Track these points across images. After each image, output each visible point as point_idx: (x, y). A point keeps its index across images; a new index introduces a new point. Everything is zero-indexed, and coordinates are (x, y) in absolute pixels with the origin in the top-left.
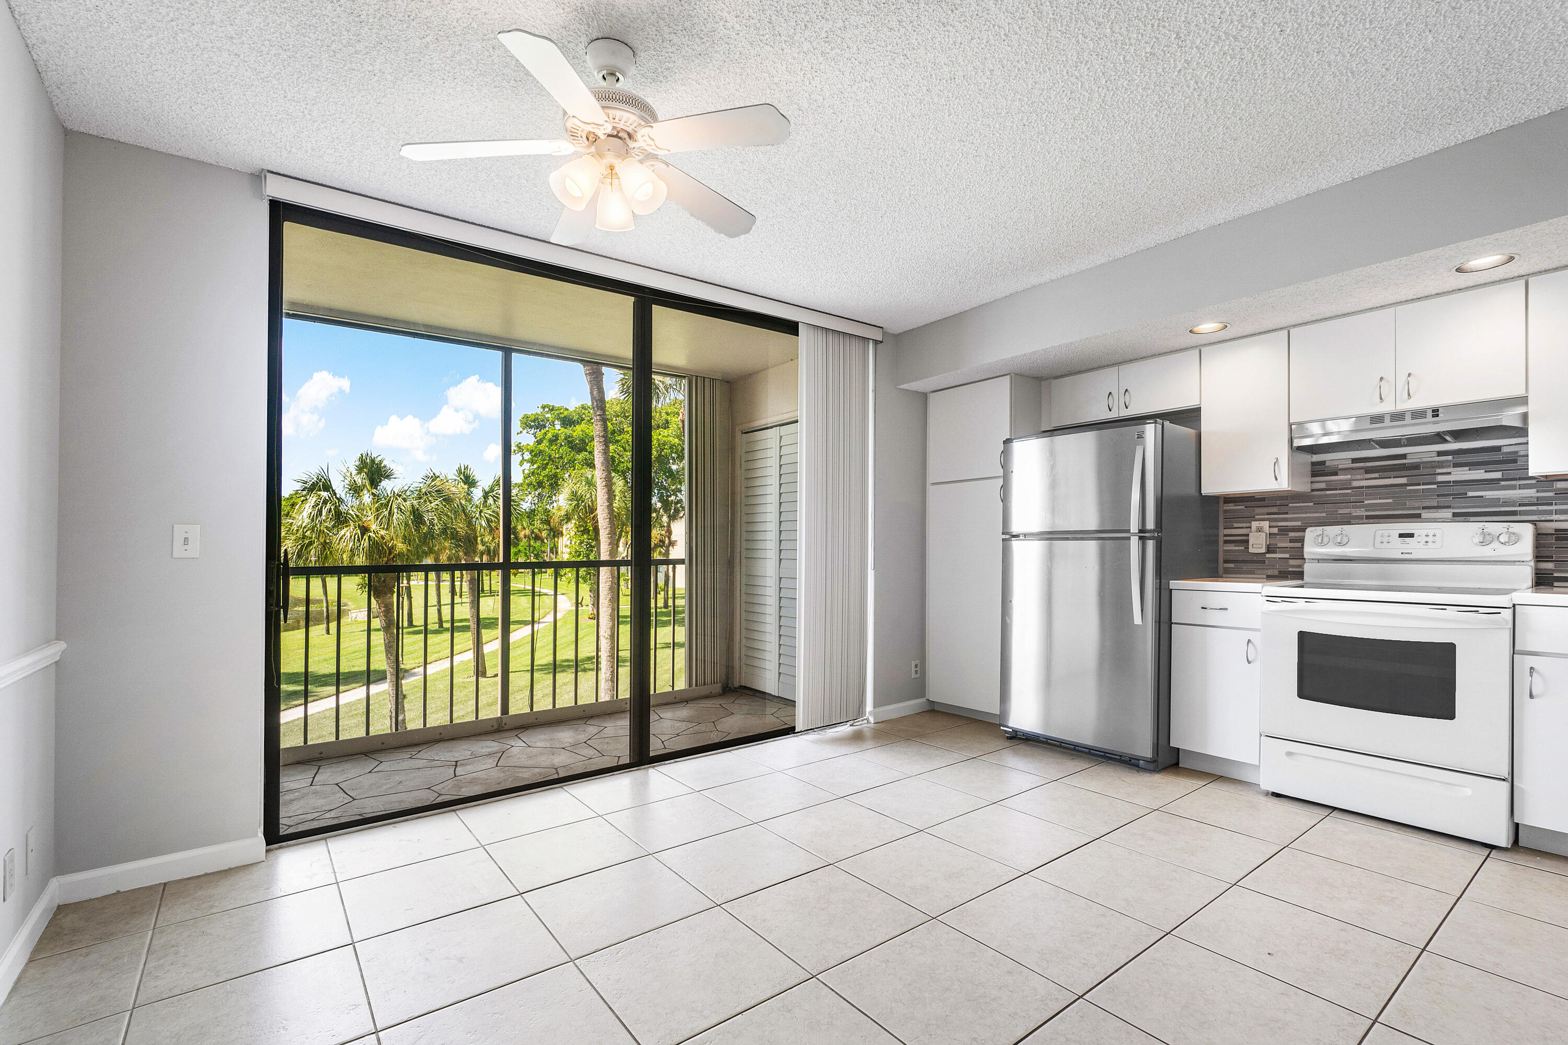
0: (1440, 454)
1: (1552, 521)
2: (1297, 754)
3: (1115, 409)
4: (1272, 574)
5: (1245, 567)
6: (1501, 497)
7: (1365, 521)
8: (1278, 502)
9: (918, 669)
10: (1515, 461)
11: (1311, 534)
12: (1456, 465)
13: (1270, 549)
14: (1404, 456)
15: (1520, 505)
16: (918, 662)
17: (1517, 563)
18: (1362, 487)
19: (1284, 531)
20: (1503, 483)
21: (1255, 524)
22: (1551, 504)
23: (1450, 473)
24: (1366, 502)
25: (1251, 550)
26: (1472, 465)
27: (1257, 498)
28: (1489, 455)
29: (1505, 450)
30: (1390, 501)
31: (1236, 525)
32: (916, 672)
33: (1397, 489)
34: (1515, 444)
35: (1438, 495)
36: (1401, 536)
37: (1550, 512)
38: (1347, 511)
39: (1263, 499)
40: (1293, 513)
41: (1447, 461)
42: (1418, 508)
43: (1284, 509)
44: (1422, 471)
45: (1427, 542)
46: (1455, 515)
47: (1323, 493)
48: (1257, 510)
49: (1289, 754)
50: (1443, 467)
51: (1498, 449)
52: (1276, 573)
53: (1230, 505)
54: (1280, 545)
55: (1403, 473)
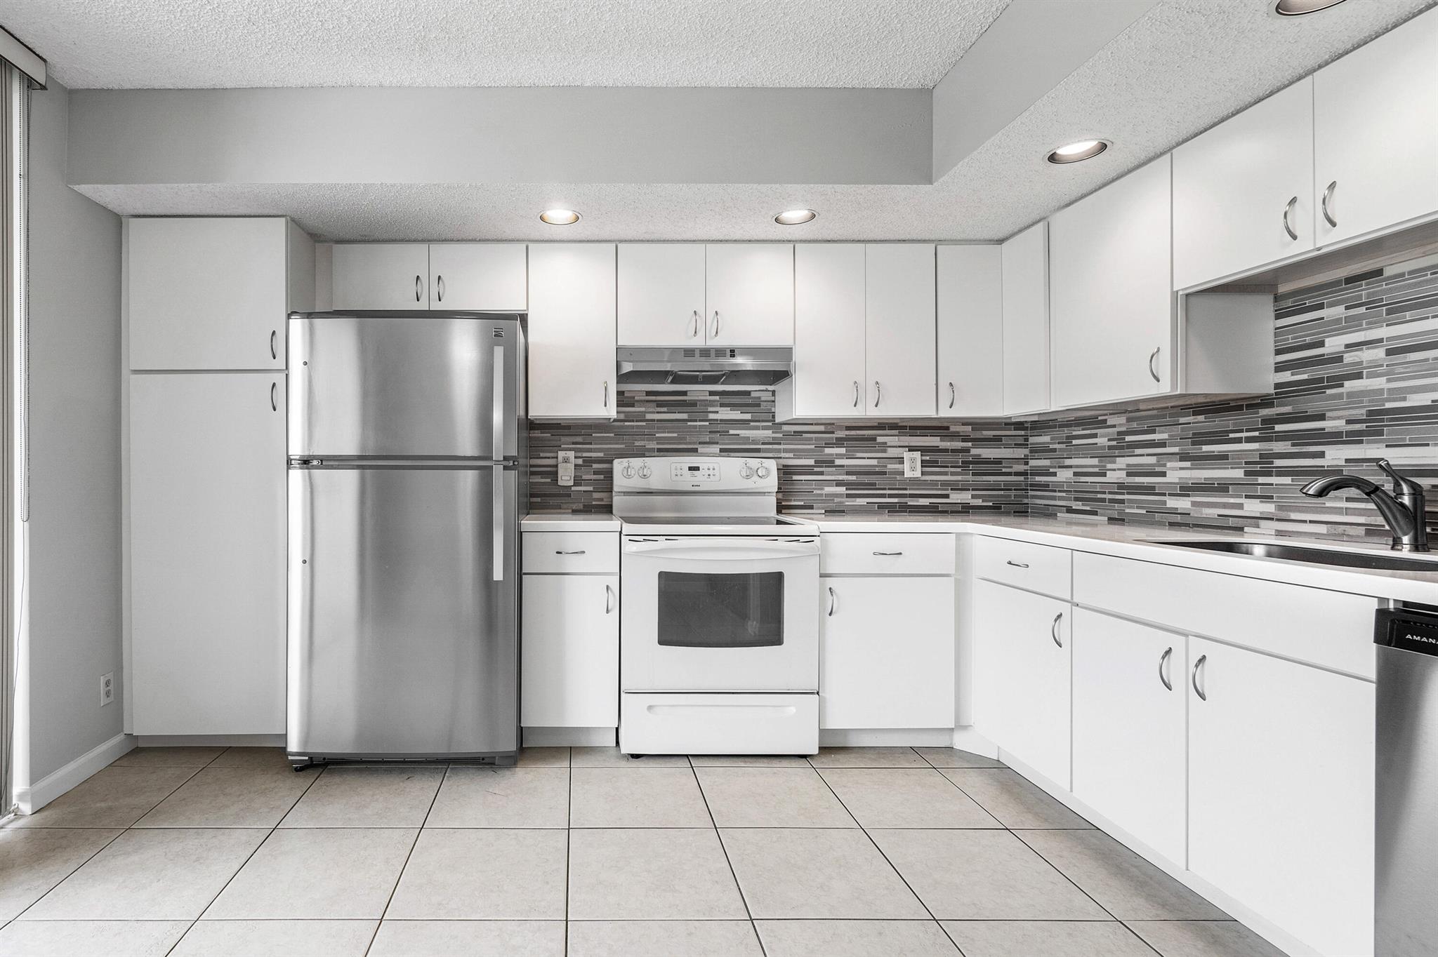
0: (712, 393)
1: (781, 458)
2: (656, 706)
3: (424, 298)
4: (577, 508)
5: (552, 501)
6: (750, 436)
7: (656, 454)
8: (583, 431)
9: (111, 687)
10: (759, 405)
11: (619, 465)
12: (722, 405)
13: (578, 481)
14: (684, 393)
15: (763, 444)
16: (110, 676)
17: (766, 494)
18: (654, 420)
19: (588, 462)
20: (752, 424)
21: (561, 454)
22: (780, 444)
23: (717, 412)
24: (657, 435)
25: (560, 483)
26: (733, 406)
27: (565, 426)
28: (741, 398)
29: (753, 394)
30: (675, 435)
31: (542, 455)
32: (108, 694)
33: (680, 424)
34: (759, 391)
35: (710, 432)
36: (691, 469)
37: (779, 451)
38: (642, 443)
39: (568, 427)
40: (595, 444)
41: (715, 401)
42: (694, 443)
43: (588, 439)
44: (698, 408)
45: (709, 475)
46: (722, 450)
47: (622, 423)
48: (564, 439)
49: (650, 708)
50: (713, 406)
51: (748, 393)
52: (581, 507)
53: (536, 431)
54: (584, 477)
55: (685, 409)
